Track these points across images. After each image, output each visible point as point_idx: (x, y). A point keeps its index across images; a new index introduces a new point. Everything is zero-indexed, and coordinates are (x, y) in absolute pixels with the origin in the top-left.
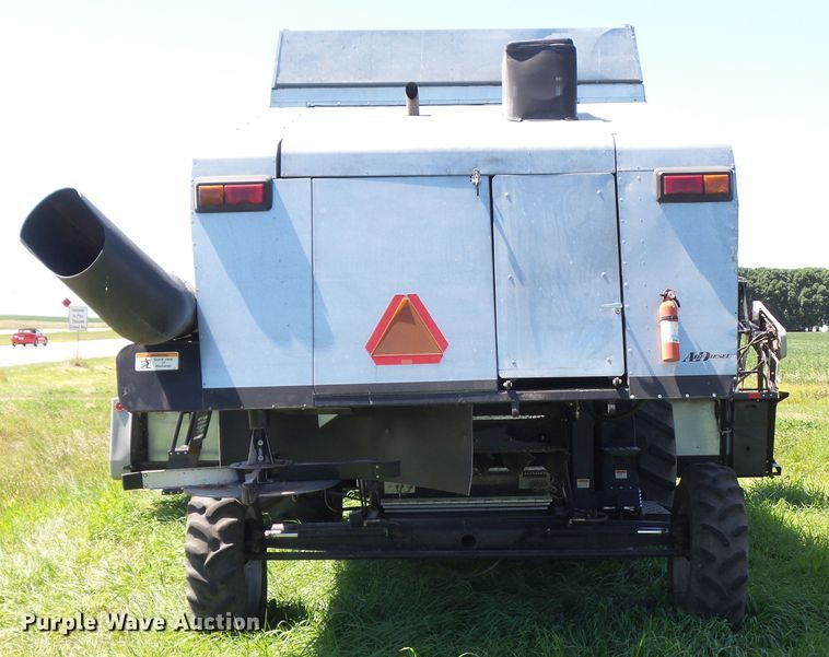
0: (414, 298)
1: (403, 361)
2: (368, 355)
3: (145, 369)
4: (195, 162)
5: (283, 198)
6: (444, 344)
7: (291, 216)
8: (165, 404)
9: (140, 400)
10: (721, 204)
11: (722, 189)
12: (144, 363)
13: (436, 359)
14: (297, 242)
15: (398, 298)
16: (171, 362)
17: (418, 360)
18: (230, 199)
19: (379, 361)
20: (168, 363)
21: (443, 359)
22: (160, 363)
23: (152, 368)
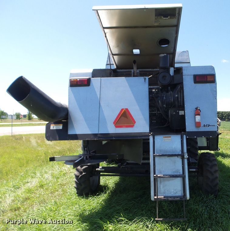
0: (127, 109)
1: (123, 127)
2: (114, 125)
3: (53, 129)
4: (71, 74)
5: (93, 83)
6: (135, 122)
7: (95, 87)
8: (58, 138)
9: (51, 137)
10: (212, 84)
11: (212, 79)
12: (53, 127)
13: (132, 126)
14: (96, 94)
15: (122, 109)
16: (60, 127)
17: (127, 127)
18: (78, 83)
19: (116, 127)
20: (59, 127)
21: (134, 126)
22: (57, 127)
23: (55, 128)
